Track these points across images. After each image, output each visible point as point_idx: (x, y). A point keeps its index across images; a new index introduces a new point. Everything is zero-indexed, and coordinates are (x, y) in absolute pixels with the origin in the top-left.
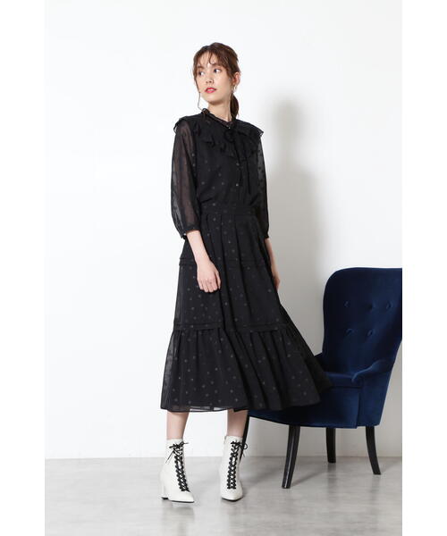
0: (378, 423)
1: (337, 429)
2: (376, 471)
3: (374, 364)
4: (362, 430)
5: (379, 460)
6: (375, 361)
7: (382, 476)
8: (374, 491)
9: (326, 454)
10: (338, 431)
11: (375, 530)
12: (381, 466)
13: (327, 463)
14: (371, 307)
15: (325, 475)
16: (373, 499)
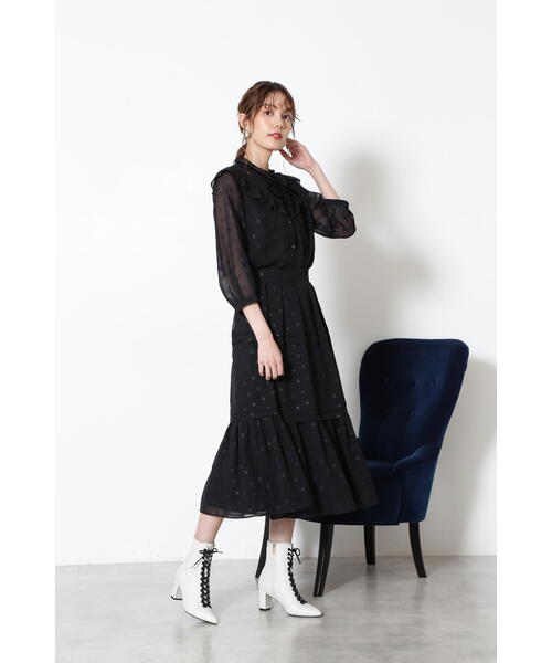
0: (423, 518)
1: (377, 527)
2: (422, 573)
3: (419, 450)
4: (404, 527)
5: (424, 560)
6: (418, 447)
7: (428, 580)
8: (418, 597)
9: (364, 554)
10: (379, 529)
11: (419, 644)
12: (427, 567)
13: (365, 566)
14: (413, 384)
15: (363, 579)
16: (417, 607)
